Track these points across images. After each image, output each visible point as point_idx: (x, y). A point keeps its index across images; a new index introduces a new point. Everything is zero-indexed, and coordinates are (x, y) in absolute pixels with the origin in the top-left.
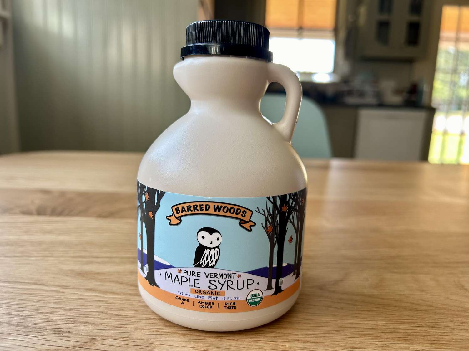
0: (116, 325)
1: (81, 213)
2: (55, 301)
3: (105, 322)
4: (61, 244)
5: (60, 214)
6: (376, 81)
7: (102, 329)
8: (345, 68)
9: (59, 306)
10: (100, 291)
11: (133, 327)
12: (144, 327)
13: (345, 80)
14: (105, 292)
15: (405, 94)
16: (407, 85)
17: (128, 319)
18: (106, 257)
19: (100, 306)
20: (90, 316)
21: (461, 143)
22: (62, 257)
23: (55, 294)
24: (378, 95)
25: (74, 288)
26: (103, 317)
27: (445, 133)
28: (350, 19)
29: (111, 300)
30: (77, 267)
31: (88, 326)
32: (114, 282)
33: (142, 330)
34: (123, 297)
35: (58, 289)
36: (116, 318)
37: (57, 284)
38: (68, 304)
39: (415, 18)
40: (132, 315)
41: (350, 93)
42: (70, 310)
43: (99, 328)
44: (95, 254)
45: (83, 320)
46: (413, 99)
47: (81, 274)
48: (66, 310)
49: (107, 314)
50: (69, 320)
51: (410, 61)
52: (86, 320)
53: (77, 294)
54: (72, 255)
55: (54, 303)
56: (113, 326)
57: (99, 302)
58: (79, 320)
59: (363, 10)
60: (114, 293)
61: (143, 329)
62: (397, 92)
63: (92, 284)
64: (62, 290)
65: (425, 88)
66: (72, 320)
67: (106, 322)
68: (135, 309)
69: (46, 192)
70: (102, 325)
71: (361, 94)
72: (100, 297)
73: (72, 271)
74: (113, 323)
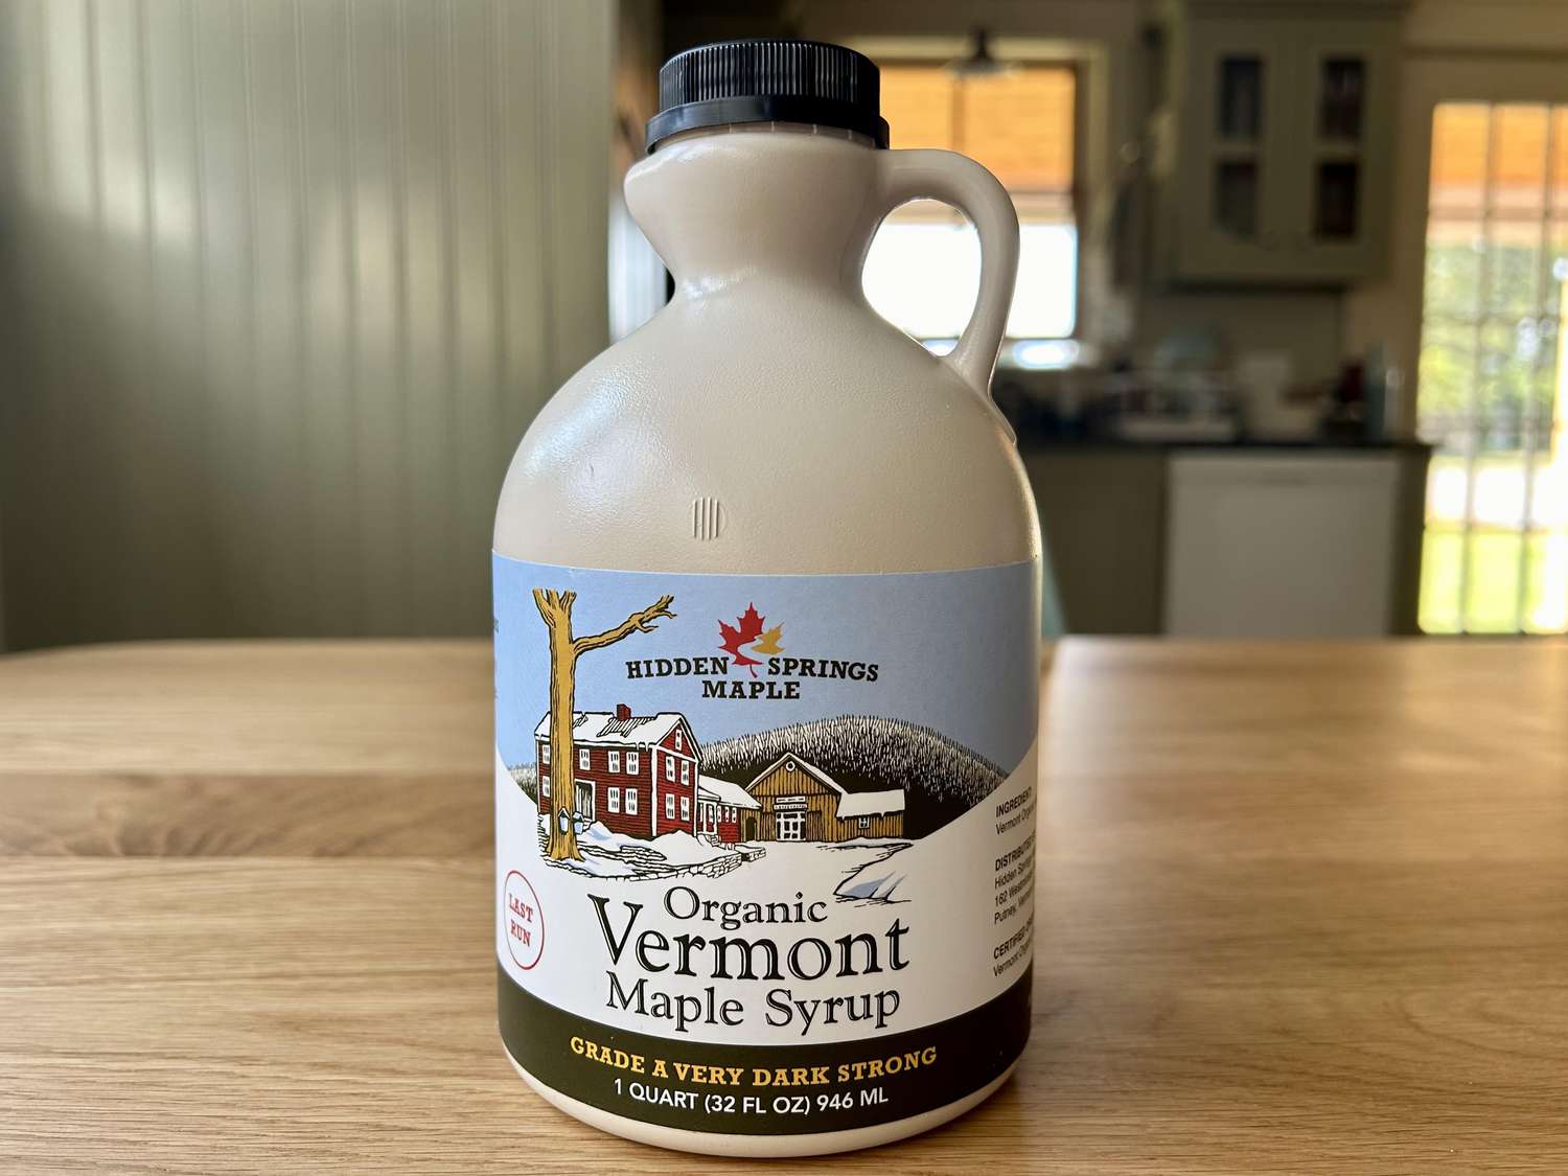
0: (409, 1156)
1: (260, 845)
2: (223, 1100)
3: (377, 1149)
4: (217, 939)
5: (195, 851)
6: (1223, 359)
7: (372, 1165)
8: (1115, 319)
9: (236, 1113)
10: (353, 1069)
11: (457, 1157)
12: (489, 1157)
13: (1119, 362)
14: (367, 1070)
15: (1326, 403)
16: (1327, 371)
17: (440, 1138)
18: (359, 974)
19: (358, 1108)
20: (333, 1135)
21: (1525, 556)
22: (225, 978)
23: (220, 1080)
24: (1233, 407)
25: (274, 1063)
26: (371, 1136)
27: (1469, 527)
28: (1126, 153)
29: (388, 1092)
30: (277, 1005)
31: (330, 1160)
32: (389, 1041)
33: (486, 1165)
34: (420, 1081)
35: (228, 1067)
36: (408, 1136)
37: (222, 1053)
38: (264, 1106)
39: (1339, 149)
40: (454, 1127)
41: (1138, 403)
42: (272, 1122)
43: (363, 1165)
44: (322, 967)
45: (314, 1146)
46: (1353, 414)
47: (291, 1024)
48: (258, 1121)
49: (379, 1127)
50: (273, 1149)
51: (1334, 290)
52: (323, 1147)
53: (286, 1078)
54: (253, 970)
55: (226, 1105)
56: (402, 1158)
57: (352, 1097)
58: (302, 1146)
59: (1165, 126)
60: (394, 1072)
61: (486, 1162)
62: (1297, 395)
63: (327, 1051)
64: (239, 1070)
65: (1392, 379)
66: (283, 1146)
67: (382, 1149)
68: (460, 1110)
69: (139, 781)
70: (368, 1156)
71: (1176, 407)
72: (355, 1083)
73: (261, 1015)
74: (400, 1152)
